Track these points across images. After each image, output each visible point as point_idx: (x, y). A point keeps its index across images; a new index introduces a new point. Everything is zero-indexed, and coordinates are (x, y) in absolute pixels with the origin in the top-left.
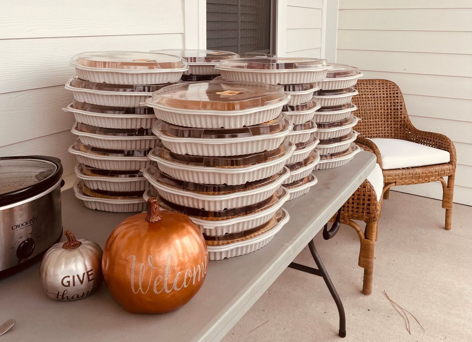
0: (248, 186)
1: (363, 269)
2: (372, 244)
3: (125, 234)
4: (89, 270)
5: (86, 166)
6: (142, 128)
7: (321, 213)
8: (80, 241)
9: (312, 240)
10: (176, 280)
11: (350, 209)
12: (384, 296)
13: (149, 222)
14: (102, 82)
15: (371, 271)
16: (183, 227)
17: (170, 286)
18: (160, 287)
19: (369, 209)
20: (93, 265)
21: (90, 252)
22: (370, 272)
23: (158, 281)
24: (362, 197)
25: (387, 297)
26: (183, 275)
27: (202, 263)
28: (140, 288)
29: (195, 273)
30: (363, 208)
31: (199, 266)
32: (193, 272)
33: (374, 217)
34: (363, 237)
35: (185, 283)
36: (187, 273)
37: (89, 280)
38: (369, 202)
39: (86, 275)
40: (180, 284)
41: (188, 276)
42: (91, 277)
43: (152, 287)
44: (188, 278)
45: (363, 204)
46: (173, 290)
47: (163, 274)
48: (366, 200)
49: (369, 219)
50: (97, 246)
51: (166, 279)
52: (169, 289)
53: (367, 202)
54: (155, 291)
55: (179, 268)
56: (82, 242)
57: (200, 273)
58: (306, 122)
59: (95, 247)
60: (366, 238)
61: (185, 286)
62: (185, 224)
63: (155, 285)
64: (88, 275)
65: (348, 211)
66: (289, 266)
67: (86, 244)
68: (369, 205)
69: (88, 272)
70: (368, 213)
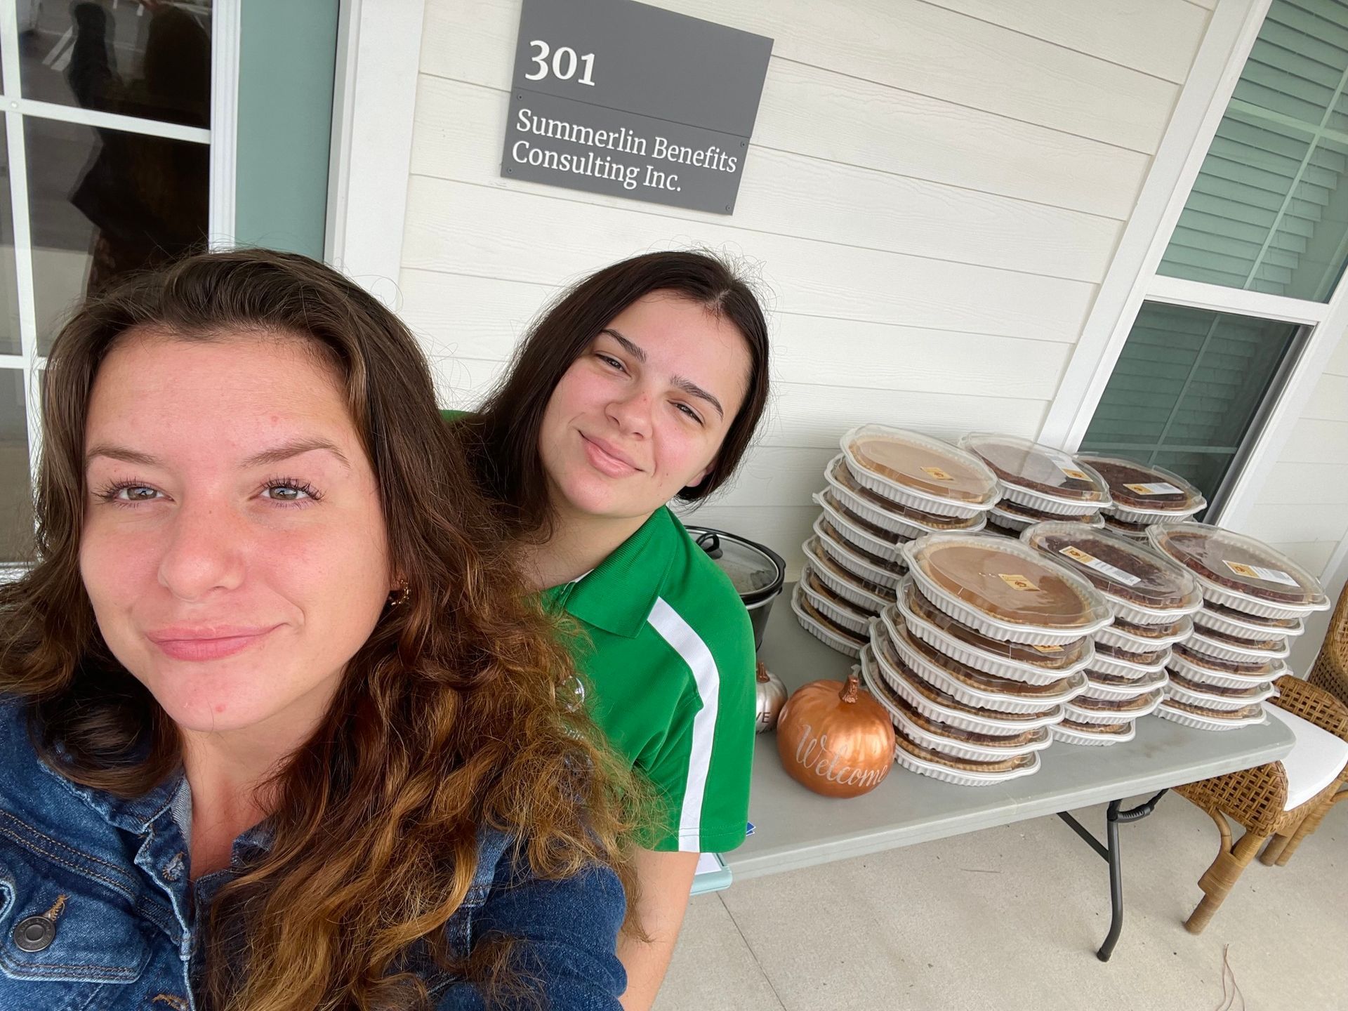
0: (981, 711)
1: (1204, 894)
2: (1239, 867)
3: (813, 699)
4: (766, 711)
5: (815, 574)
6: (896, 563)
7: (1100, 786)
8: (769, 675)
9: (1120, 800)
10: (841, 773)
11: (1226, 795)
12: (1220, 952)
13: (841, 698)
14: (868, 487)
15: (1216, 903)
16: (873, 723)
17: (833, 775)
18: (822, 770)
19: (1260, 813)
20: (772, 709)
21: (774, 694)
22: (1212, 904)
23: (823, 763)
24: (1257, 789)
25: (1225, 956)
26: (851, 772)
27: (878, 771)
28: (804, 760)
29: (865, 777)
30: (1249, 807)
31: (872, 772)
32: (863, 774)
33: (1263, 830)
34: (1228, 847)
35: (850, 780)
36: (857, 772)
37: (763, 721)
38: (1265, 803)
39: (762, 715)
40: (845, 777)
41: (856, 774)
42: (766, 719)
43: (815, 766)
44: (855, 778)
45: (1253, 800)
46: (835, 780)
47: (831, 761)
48: (1261, 796)
49: (1252, 828)
50: (784, 690)
51: (832, 766)
52: (831, 777)
53: (1260, 800)
54: (817, 771)
55: (849, 763)
56: (771, 679)
57: (871, 778)
58: (1145, 653)
59: (781, 691)
60: (1232, 852)
61: (850, 783)
62: (877, 722)
63: (819, 766)
64: (764, 717)
65: (1221, 795)
66: (1058, 814)
67: (774, 683)
68: (1263, 806)
69: (764, 713)
70: (1254, 817)
